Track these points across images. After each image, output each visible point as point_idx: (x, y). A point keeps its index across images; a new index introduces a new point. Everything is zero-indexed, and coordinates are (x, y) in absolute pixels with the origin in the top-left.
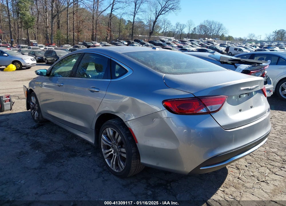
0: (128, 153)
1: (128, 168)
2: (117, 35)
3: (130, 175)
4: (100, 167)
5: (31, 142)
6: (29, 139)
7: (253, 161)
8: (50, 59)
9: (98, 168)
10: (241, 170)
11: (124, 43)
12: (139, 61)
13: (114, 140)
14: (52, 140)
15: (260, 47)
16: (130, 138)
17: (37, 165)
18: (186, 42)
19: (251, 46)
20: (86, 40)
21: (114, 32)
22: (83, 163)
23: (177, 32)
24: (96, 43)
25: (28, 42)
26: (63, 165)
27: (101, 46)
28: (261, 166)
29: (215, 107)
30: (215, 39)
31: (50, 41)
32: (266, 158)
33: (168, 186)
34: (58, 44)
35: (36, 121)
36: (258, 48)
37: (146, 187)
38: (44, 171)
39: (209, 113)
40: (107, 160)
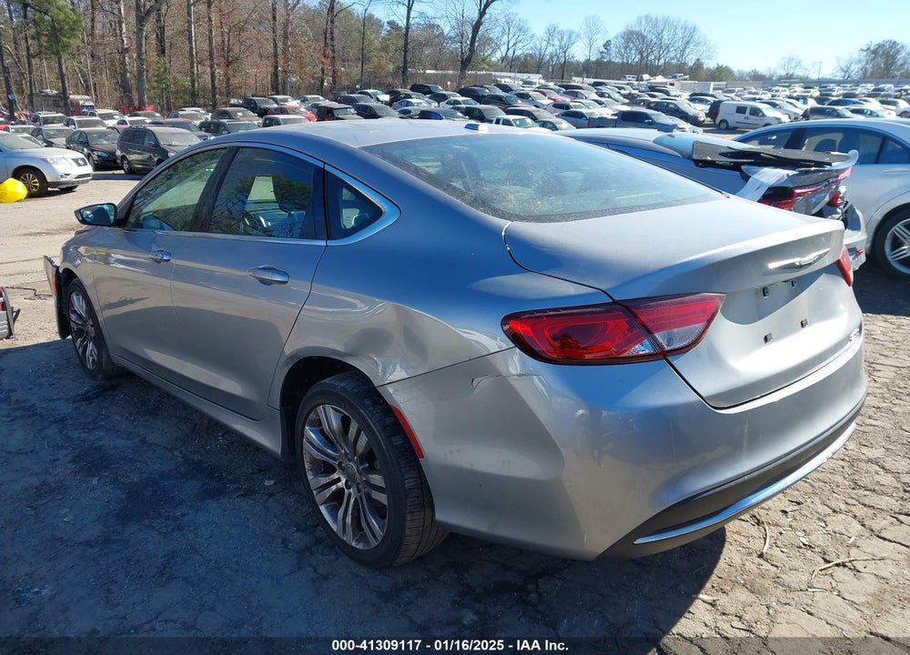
0: (392, 489)
1: (394, 540)
2: (355, 71)
3: (404, 559)
4: (303, 531)
5: (74, 449)
6: (69, 437)
7: (806, 494)
8: (140, 157)
9: (297, 535)
10: (767, 528)
11: (380, 97)
12: (419, 176)
13: (347, 445)
14: (144, 441)
15: (819, 100)
16: (398, 441)
17: (94, 531)
18: (580, 91)
19: (790, 97)
20: (253, 92)
21: (346, 63)
22: (248, 519)
23: (552, 57)
24: (286, 100)
25: (62, 103)
26: (180, 528)
27: (303, 110)
28: (834, 511)
29: (681, 334)
30: (675, 77)
31: (135, 96)
32: (847, 483)
33: (529, 593)
34: (162, 107)
35: (91, 374)
36: (812, 103)
37: (456, 598)
38: (118, 551)
39: (662, 355)
40: (327, 508)
